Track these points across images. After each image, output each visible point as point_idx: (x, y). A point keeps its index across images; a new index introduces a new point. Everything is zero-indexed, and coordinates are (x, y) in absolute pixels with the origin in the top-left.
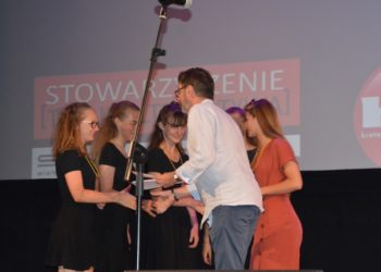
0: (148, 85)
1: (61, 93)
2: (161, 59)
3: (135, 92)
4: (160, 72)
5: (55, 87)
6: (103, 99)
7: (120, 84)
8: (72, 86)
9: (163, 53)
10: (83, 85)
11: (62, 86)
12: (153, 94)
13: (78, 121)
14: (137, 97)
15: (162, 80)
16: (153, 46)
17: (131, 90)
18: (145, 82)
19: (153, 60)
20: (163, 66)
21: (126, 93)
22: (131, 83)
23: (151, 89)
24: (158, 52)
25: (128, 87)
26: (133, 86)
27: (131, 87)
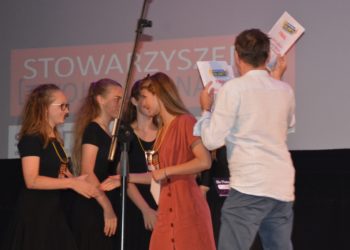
0: (133, 58)
1: (39, 66)
2: (146, 31)
3: (119, 67)
4: (146, 44)
5: (33, 60)
6: (84, 73)
7: (103, 57)
8: (52, 59)
9: (149, 24)
10: (63, 58)
11: (40, 60)
12: (138, 68)
13: (47, 104)
14: (122, 71)
15: (148, 53)
16: (139, 17)
17: (114, 64)
18: (130, 55)
19: (139, 32)
20: (149, 38)
21: (109, 67)
22: (114, 56)
23: (136, 63)
24: (144, 23)
25: (111, 60)
26: (117, 60)
27: (114, 60)
